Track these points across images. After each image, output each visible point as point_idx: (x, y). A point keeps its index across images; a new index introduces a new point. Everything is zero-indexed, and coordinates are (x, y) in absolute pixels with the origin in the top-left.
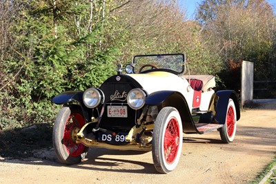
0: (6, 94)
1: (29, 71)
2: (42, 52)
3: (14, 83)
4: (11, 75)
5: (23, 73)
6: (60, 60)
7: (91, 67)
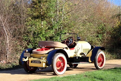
0: (23, 49)
1: (32, 41)
2: (36, 33)
3: (26, 45)
4: (25, 42)
5: (29, 41)
6: (43, 36)
7: (55, 38)
